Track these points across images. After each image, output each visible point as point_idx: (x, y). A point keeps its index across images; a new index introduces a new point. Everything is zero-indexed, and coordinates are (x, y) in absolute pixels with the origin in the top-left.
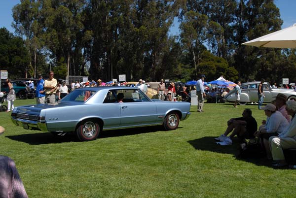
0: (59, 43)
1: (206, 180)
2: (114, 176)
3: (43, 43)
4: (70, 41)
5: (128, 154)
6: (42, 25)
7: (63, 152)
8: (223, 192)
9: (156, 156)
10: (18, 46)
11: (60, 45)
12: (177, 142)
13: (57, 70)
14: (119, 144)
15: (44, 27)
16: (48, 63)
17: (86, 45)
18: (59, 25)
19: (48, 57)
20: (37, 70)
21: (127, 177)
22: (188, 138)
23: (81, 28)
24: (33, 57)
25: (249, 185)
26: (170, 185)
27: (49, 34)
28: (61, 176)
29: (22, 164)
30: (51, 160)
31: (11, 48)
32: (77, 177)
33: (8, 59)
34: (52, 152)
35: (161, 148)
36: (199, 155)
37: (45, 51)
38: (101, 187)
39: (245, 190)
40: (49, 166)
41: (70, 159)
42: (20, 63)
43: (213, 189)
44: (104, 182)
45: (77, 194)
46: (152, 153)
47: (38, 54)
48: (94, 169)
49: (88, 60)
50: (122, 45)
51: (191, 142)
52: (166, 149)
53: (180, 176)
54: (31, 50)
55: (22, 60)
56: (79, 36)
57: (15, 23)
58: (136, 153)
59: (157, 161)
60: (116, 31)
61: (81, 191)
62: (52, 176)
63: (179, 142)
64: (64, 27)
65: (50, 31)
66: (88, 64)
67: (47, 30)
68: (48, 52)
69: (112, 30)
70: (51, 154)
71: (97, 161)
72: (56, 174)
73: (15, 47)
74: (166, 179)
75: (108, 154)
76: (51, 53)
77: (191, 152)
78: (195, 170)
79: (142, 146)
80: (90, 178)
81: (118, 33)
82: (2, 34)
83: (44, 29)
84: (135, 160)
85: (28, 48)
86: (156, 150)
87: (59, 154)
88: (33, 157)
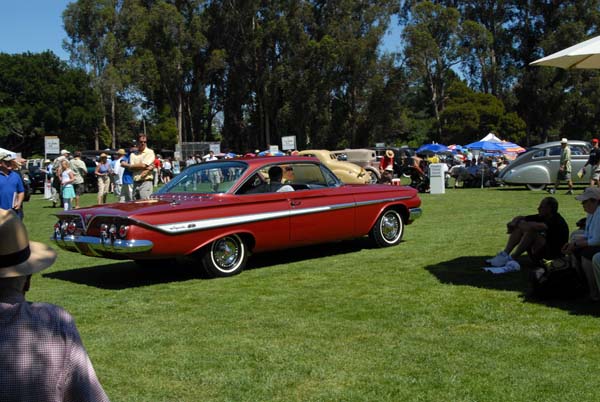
0: (158, 77)
1: (465, 346)
2: (276, 341)
3: (127, 78)
4: (181, 72)
5: (304, 296)
6: (124, 43)
7: (172, 296)
8: (499, 369)
9: (362, 300)
10: (78, 87)
11: (162, 80)
12: (402, 270)
13: (158, 132)
14: (285, 277)
15: (129, 46)
16: (139, 117)
17: (214, 79)
18: (157, 40)
19: (139, 106)
20: (119, 134)
21: (302, 344)
22: (425, 262)
23: (203, 44)
24: (109, 108)
25: (553, 354)
26: (390, 357)
27: (139, 60)
28: (167, 344)
29: (91, 322)
30: (148, 312)
31: (64, 91)
32: (202, 345)
33: (59, 113)
35: (371, 282)
36: (448, 294)
37: (133, 94)
38: (251, 365)
39: (547, 365)
40: (143, 324)
41: (186, 309)
42: (84, 120)
43: (480, 363)
44: (256, 354)
45: (201, 382)
46: (352, 293)
47: (118, 100)
48: (235, 330)
49: (219, 110)
50: (286, 76)
51: (431, 269)
52: (381, 285)
53: (410, 338)
54: (103, 92)
55: (86, 115)
56: (200, 61)
57: (70, 41)
58: (320, 294)
59: (363, 310)
60: (273, 48)
61: (209, 374)
62: (149, 344)
63: (407, 269)
64: (168, 45)
65: (140, 54)
66: (220, 117)
67: (134, 52)
68: (138, 96)
69: (265, 46)
70: (148, 301)
71: (241, 312)
72: (158, 341)
73: (72, 89)
74: (381, 345)
75: (264, 298)
76: (144, 99)
77: (432, 289)
78: (442, 326)
79: (332, 280)
80: (226, 346)
81: (277, 52)
82: (46, 64)
83: (129, 51)
84: (319, 309)
85: (97, 90)
86: (361, 286)
87: (165, 299)
88: (112, 308)
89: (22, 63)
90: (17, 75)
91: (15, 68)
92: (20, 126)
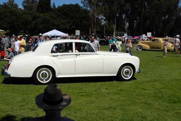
0: (109, 12)
3: (99, 12)
4: (116, 11)
5: (156, 92)
6: (99, 1)
7: (115, 88)
9: (175, 95)
10: (85, 15)
13: (108, 28)
14: (150, 83)
16: (103, 24)
17: (126, 13)
19: (103, 20)
20: (97, 29)
21: (158, 113)
23: (123, 2)
24: (94, 21)
27: (104, 7)
30: (107, 94)
31: (81, 16)
33: (80, 22)
34: (108, 88)
37: (101, 17)
40: (106, 99)
41: (119, 94)
42: (87, 24)
44: (143, 116)
47: (97, 18)
48: (135, 104)
49: (127, 22)
50: (148, 12)
54: (92, 16)
57: (83, 1)
58: (161, 92)
59: (176, 100)
62: (109, 108)
64: (112, 2)
65: (104, 5)
66: (127, 24)
67: (102, 4)
68: (103, 17)
69: (142, 3)
70: (107, 90)
71: (137, 97)
72: (111, 107)
76: (105, 18)
79: (165, 86)
80: (133, 112)
81: (146, 5)
82: (76, 8)
83: (100, 4)
84: (161, 97)
85: (91, 15)
86: (175, 89)
87: (112, 89)
88: (96, 91)
89: (69, 7)
90: (68, 10)
91: (67, 9)
92: (68, 26)
